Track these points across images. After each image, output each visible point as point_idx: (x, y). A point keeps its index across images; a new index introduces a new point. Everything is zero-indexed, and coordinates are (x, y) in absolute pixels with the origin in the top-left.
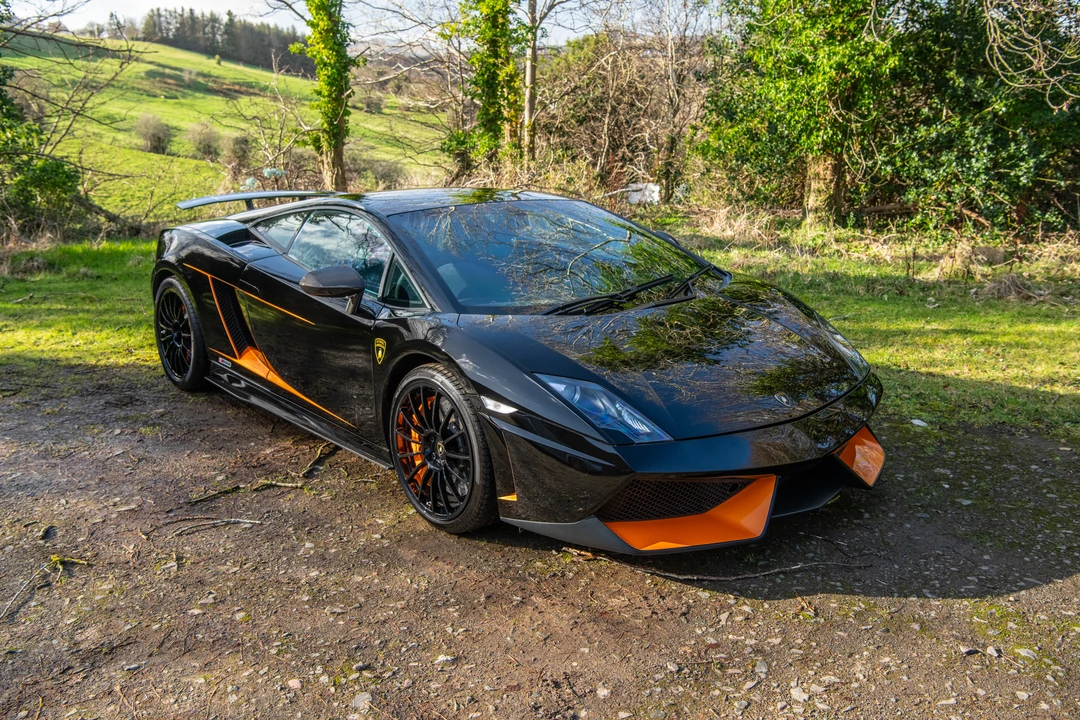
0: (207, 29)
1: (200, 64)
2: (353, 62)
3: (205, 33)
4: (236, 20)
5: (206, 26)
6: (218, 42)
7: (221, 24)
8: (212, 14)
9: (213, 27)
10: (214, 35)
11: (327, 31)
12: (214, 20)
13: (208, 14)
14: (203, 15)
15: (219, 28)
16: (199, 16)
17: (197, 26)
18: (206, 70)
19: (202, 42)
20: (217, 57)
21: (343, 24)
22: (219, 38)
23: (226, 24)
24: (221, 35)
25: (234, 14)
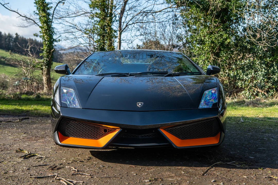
0: (7, 40)
1: (2, 54)
2: (55, 40)
3: (5, 42)
4: (19, 37)
5: (6, 39)
6: (11, 45)
7: (12, 38)
8: (9, 34)
9: (9, 39)
10: (9, 42)
11: (46, 30)
12: (10, 36)
13: (7, 34)
14: (5, 34)
15: (12, 40)
16: (4, 35)
17: (2, 39)
18: (5, 56)
19: (4, 45)
20: (10, 51)
21: (52, 28)
22: (11, 44)
23: (15, 38)
24: (12, 43)
25: (18, 34)
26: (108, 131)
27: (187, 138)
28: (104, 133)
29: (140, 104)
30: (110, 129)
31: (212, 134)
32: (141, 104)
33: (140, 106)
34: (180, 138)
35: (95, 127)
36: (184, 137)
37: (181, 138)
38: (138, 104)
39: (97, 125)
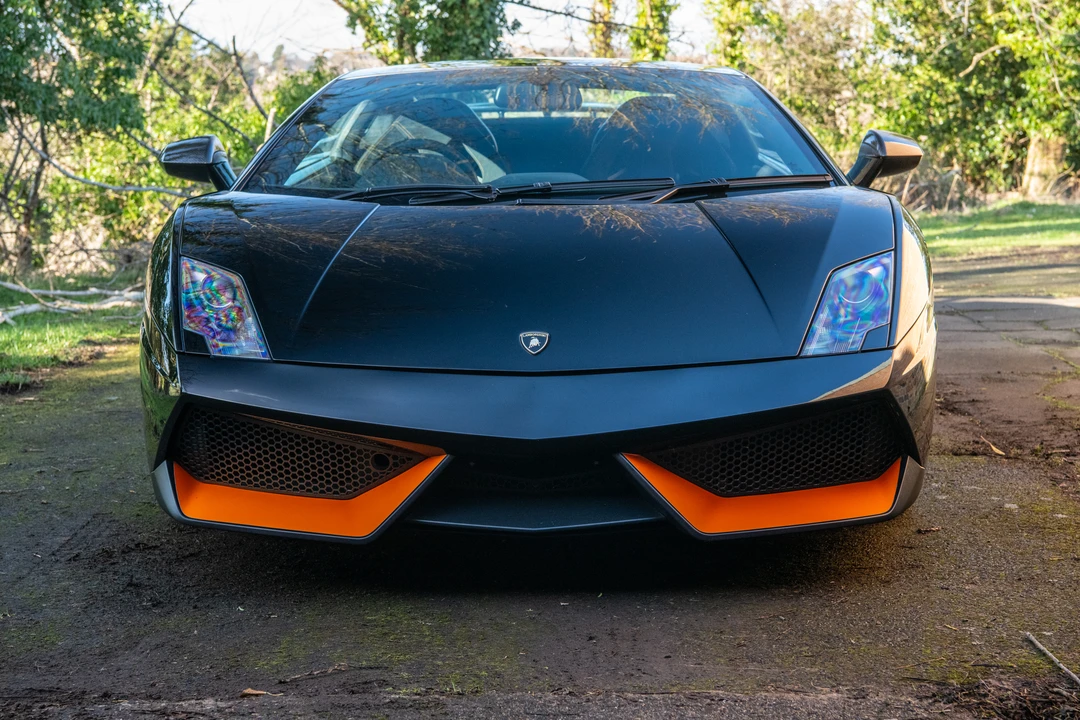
26: (391, 461)
27: (751, 489)
28: (373, 470)
29: (535, 342)
30: (399, 454)
31: (862, 467)
32: (541, 339)
33: (534, 348)
34: (717, 488)
35: (353, 448)
36: (736, 483)
37: (723, 491)
38: (528, 340)
39: (365, 440)
